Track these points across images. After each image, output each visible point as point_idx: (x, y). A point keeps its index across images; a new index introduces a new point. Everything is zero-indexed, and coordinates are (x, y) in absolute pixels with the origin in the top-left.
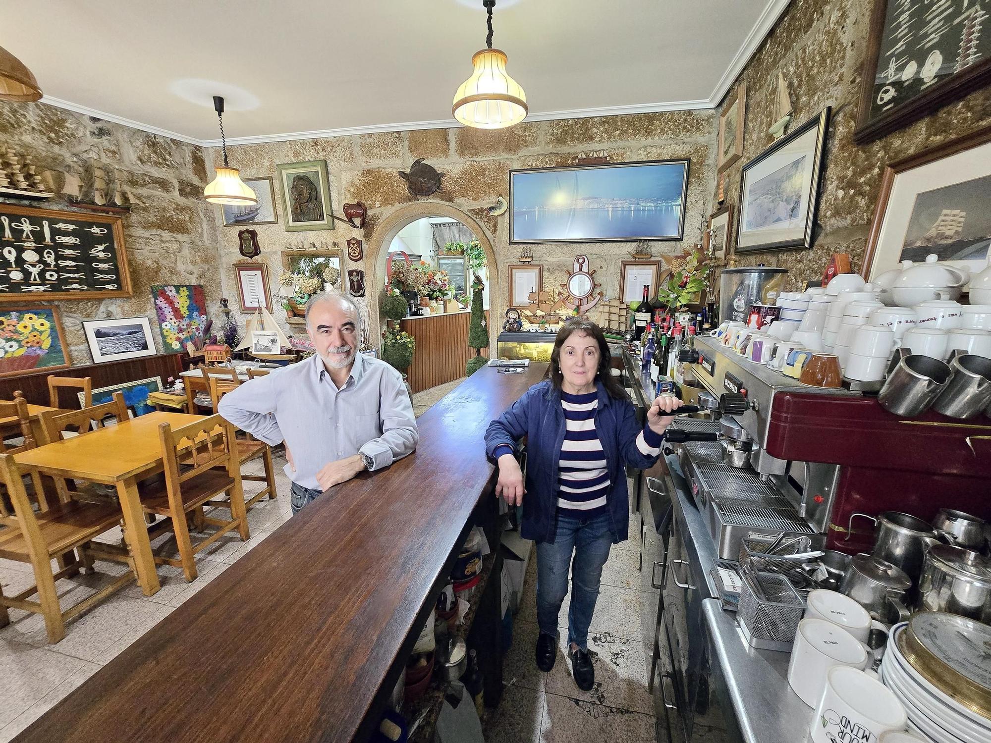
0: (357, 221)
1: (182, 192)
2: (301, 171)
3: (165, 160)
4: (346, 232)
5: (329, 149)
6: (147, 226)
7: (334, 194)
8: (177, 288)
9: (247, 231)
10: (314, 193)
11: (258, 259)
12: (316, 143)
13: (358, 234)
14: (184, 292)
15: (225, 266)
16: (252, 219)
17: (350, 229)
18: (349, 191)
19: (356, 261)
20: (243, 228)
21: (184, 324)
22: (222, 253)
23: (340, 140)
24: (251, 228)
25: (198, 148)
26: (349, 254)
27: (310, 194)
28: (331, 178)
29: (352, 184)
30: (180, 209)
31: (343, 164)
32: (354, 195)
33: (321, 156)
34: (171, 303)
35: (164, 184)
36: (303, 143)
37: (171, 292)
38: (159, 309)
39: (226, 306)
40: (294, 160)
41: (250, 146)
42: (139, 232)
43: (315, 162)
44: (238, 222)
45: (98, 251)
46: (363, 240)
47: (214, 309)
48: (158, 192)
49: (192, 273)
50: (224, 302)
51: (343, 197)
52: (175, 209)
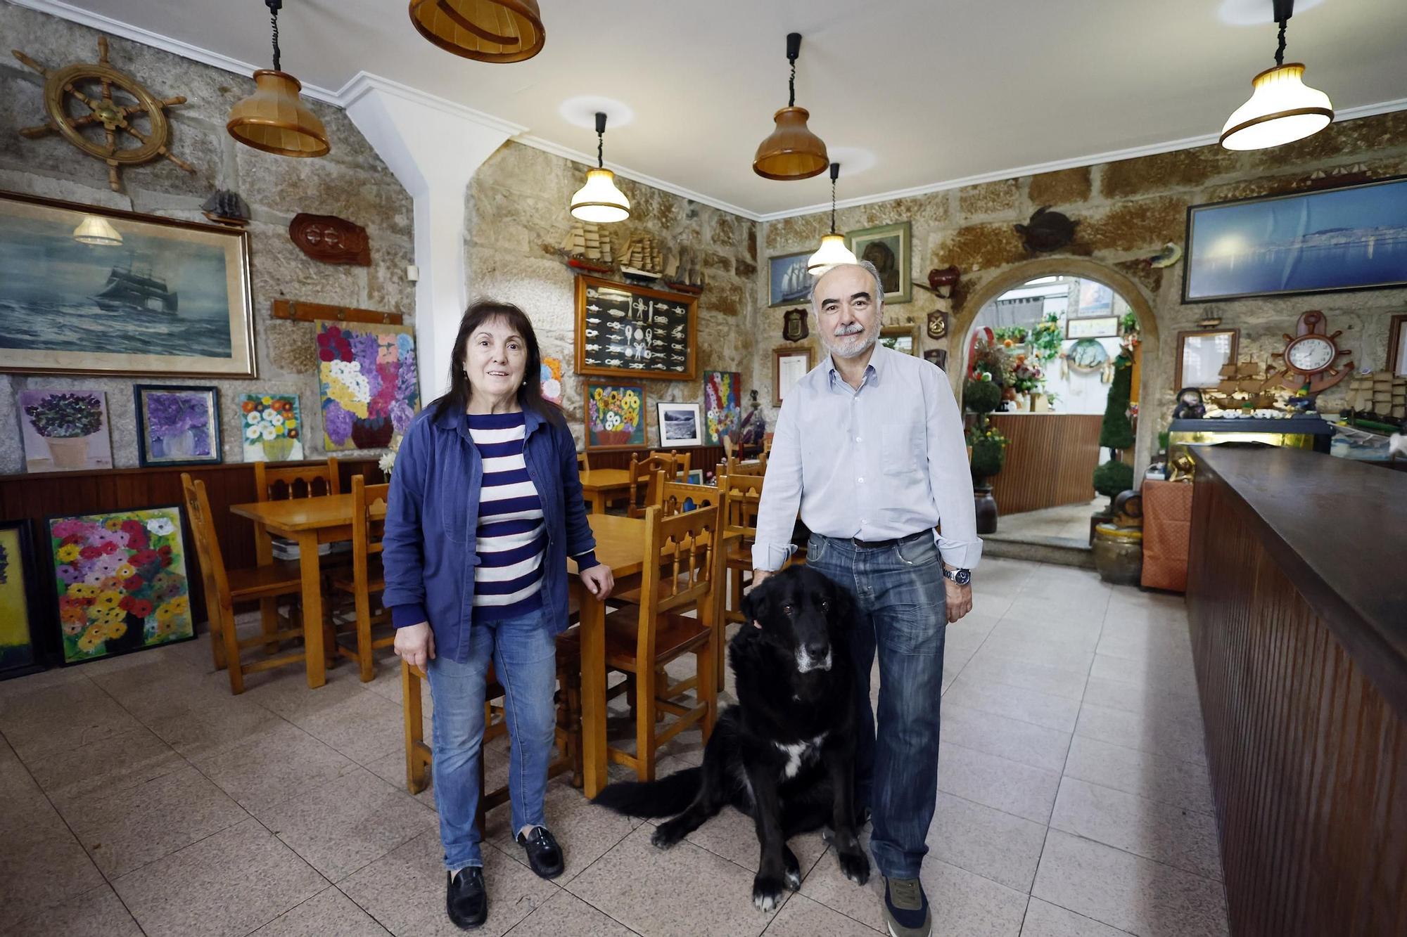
0: (945, 290)
1: (738, 272)
2: (876, 237)
3: (729, 238)
4: (926, 302)
5: (916, 208)
6: (713, 307)
7: (916, 260)
8: (723, 374)
9: (796, 311)
10: (889, 263)
11: (805, 342)
12: (899, 203)
13: (942, 305)
14: (727, 381)
15: (761, 352)
16: (805, 296)
17: (933, 300)
18: (937, 255)
19: (937, 338)
20: (790, 308)
21: (724, 413)
22: (760, 338)
23: (931, 198)
24: (800, 307)
25: (753, 223)
26: (929, 329)
27: (885, 262)
28: (915, 241)
29: (943, 246)
30: (735, 289)
31: (932, 223)
32: (943, 260)
33: (905, 217)
34: (716, 390)
35: (725, 263)
36: (882, 206)
37: (718, 380)
38: (707, 396)
39: (755, 399)
40: (867, 225)
41: (814, 216)
42: (704, 314)
43: (897, 224)
44: (786, 301)
45: (677, 333)
46: (950, 311)
47: (746, 400)
48: (721, 272)
49: (733, 360)
51: (928, 262)
52: (731, 289)
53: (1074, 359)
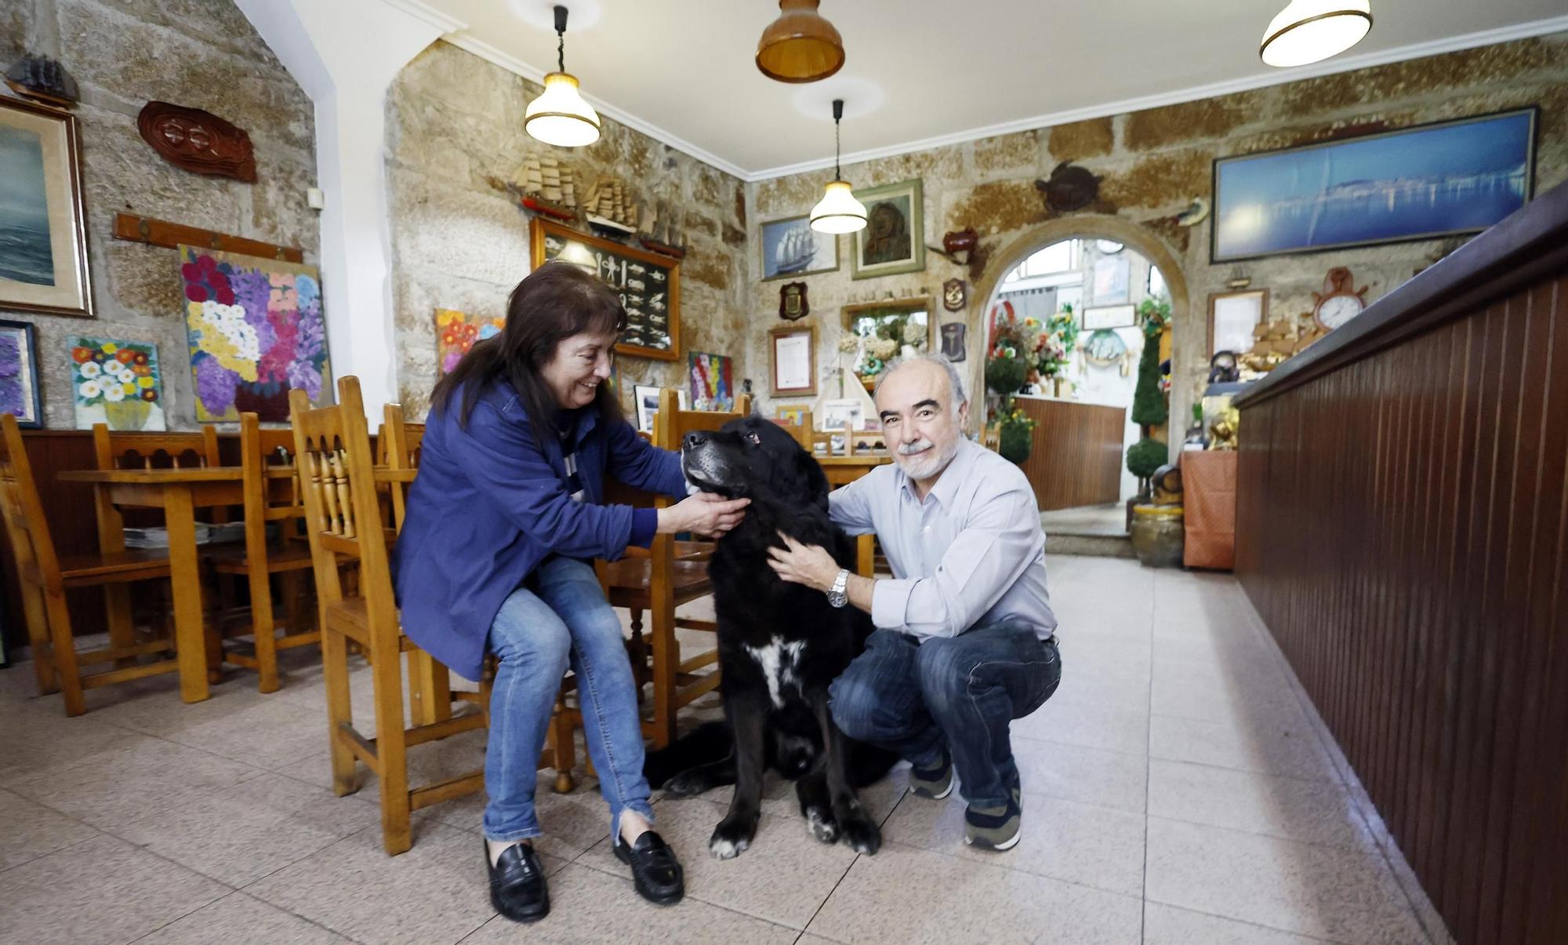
0: (962, 256)
1: (725, 239)
2: (883, 197)
3: (713, 197)
4: (941, 269)
5: (926, 164)
6: (695, 276)
7: (929, 223)
8: (711, 357)
9: (794, 284)
10: (899, 225)
11: (805, 320)
12: (907, 159)
13: (960, 273)
14: (716, 365)
15: (754, 334)
16: (803, 267)
17: (949, 268)
18: (952, 217)
19: (955, 311)
20: (787, 281)
22: (752, 319)
23: (942, 152)
24: (798, 280)
25: (741, 183)
26: (945, 301)
27: (894, 226)
28: (927, 202)
29: (958, 206)
30: (722, 258)
31: (945, 181)
32: (958, 222)
33: (914, 174)
34: (704, 375)
35: (710, 226)
36: (889, 162)
37: (705, 363)
38: (693, 382)
40: (872, 184)
41: (811, 174)
42: (688, 284)
43: (906, 182)
44: (782, 273)
45: (656, 302)
46: (968, 280)
48: (705, 236)
49: (722, 341)
50: (748, 383)
51: (942, 225)
52: (717, 257)
53: (1091, 352)
